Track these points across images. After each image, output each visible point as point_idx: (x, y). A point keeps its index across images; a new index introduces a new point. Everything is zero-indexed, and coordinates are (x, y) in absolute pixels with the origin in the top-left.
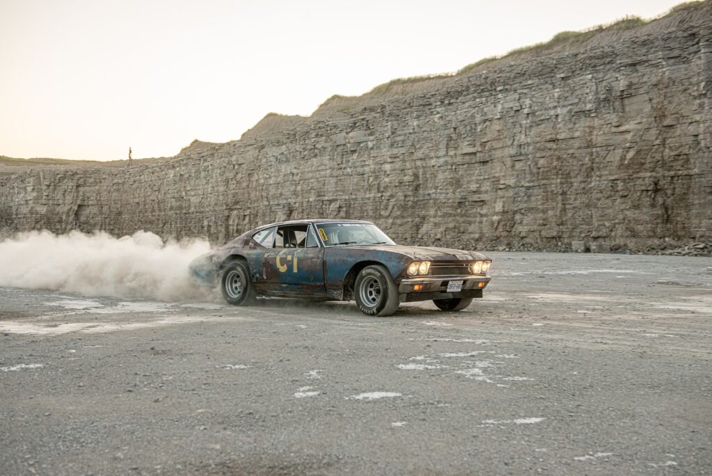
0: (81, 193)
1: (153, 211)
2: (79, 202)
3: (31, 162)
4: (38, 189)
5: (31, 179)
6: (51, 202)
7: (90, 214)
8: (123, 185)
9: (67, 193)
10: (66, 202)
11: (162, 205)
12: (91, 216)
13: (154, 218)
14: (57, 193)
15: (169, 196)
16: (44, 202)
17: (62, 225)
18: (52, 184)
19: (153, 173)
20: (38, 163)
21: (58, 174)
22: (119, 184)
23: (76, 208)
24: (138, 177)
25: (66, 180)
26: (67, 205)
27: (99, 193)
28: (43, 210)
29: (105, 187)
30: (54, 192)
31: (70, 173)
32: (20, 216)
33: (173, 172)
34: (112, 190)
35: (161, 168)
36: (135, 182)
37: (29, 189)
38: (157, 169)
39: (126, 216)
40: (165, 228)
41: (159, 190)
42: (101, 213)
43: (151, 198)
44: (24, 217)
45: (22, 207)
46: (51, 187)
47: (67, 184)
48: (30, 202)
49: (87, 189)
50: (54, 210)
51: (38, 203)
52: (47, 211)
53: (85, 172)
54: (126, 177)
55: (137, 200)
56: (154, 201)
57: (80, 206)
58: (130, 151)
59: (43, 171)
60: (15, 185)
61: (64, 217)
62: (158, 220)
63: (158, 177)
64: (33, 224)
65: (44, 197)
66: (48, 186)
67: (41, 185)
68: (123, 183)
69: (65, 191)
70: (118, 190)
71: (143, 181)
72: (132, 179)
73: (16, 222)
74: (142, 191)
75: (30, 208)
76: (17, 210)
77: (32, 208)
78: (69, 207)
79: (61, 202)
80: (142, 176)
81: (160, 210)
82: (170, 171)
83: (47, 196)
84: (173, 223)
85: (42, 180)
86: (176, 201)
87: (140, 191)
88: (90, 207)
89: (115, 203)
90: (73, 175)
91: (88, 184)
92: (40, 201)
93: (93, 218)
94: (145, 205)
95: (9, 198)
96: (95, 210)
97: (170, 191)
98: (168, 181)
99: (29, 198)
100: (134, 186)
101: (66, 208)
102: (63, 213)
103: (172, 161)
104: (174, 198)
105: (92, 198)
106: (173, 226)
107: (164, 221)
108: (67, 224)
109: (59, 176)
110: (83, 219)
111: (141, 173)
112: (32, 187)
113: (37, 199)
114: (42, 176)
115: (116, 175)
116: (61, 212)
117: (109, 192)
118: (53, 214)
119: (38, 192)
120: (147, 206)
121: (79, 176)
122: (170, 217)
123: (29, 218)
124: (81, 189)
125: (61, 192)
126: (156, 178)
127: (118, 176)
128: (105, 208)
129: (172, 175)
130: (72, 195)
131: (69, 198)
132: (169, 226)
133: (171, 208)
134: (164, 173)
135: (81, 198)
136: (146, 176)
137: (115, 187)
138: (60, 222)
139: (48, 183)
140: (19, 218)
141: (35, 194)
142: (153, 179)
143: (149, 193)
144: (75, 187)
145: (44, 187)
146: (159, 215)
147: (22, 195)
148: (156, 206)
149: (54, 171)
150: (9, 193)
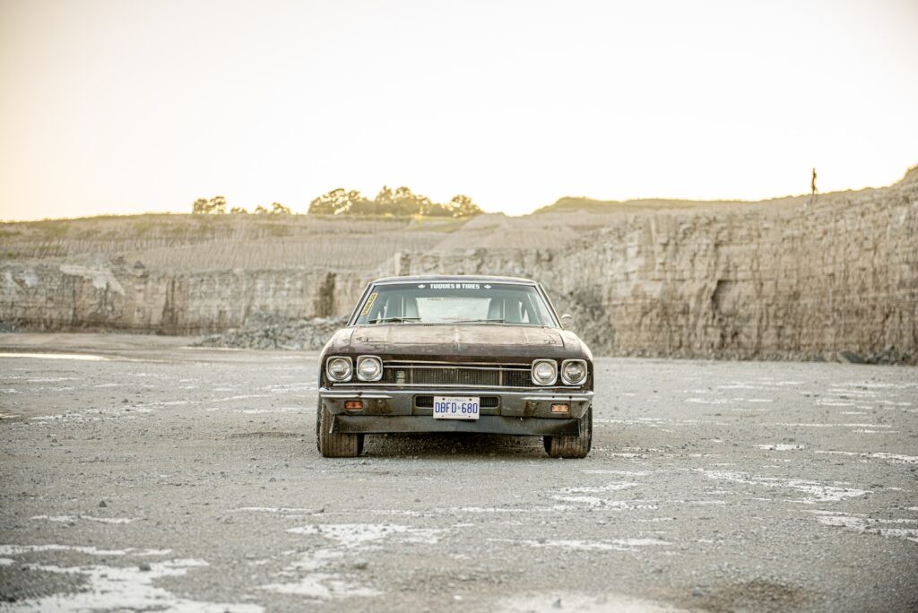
0: (723, 258)
1: (863, 289)
2: (719, 275)
3: (629, 206)
4: (647, 251)
5: (636, 234)
6: (669, 276)
7: (739, 296)
8: (802, 240)
9: (697, 258)
10: (696, 274)
11: (881, 278)
12: (741, 302)
13: (864, 305)
14: (681, 259)
15: (895, 259)
16: (657, 275)
17: (688, 319)
18: (672, 242)
19: (863, 214)
20: (640, 207)
21: (681, 224)
22: (793, 238)
23: (713, 286)
24: (832, 225)
25: (697, 234)
26: (697, 281)
27: (756, 257)
28: (654, 290)
29: (768, 246)
30: (674, 256)
31: (704, 220)
32: (614, 302)
33: (905, 210)
34: (781, 251)
35: (878, 205)
36: (825, 233)
37: (632, 252)
38: (873, 207)
39: (807, 301)
40: (887, 323)
41: (875, 248)
42: (760, 295)
43: (860, 264)
44: (623, 304)
45: (618, 285)
46: (670, 248)
47: (699, 241)
48: (633, 277)
49: (734, 249)
50: (676, 290)
51: (646, 278)
52: (664, 293)
53: (731, 218)
54: (809, 224)
55: (830, 270)
56: (864, 269)
57: (720, 283)
58: (815, 175)
59: (656, 218)
60: (608, 245)
61: (692, 304)
62: (874, 308)
63: (874, 222)
64: (639, 317)
65: (658, 267)
66: (665, 245)
67: (652, 244)
68: (803, 237)
69: (695, 255)
70: (793, 251)
71: (843, 230)
72: (820, 229)
73: (608, 312)
74: (841, 250)
75: (632, 288)
76: (610, 292)
77: (637, 287)
78: (702, 285)
79: (686, 275)
80: (841, 223)
81: (877, 289)
82: (899, 209)
83: (663, 264)
84: (905, 314)
85: (654, 234)
86: (912, 269)
87: (837, 251)
88: (740, 284)
89: (786, 276)
90: (709, 224)
91: (735, 241)
92: (650, 275)
93: (744, 305)
94: (846, 278)
95: (597, 270)
96: (748, 289)
97: (899, 250)
98: (893, 229)
99: (631, 269)
100: (824, 240)
101: (695, 288)
102: (690, 296)
103: (903, 188)
104: (908, 263)
105: (743, 267)
106: (905, 320)
107: (886, 310)
108: (697, 316)
109: (684, 227)
110: (726, 306)
111: (839, 215)
112: (636, 249)
113: (645, 270)
114: (653, 227)
115: (788, 222)
116: (686, 294)
117: (775, 255)
118: (673, 298)
119: (647, 257)
120: (850, 281)
121: (719, 226)
122: (899, 302)
123: (631, 305)
124: (723, 250)
125: (686, 258)
126: (870, 224)
127: (793, 222)
128: (768, 287)
129: (902, 218)
130: (706, 261)
131: (702, 267)
132: (897, 320)
133: (902, 284)
134: (886, 213)
135: (722, 267)
136: (849, 222)
137: (787, 245)
138: (685, 312)
139: (664, 240)
140: (615, 306)
141: (641, 261)
142: (863, 226)
143: (855, 255)
144: (712, 247)
145: (658, 248)
146: (875, 299)
147: (619, 264)
148: (869, 281)
149: (676, 217)
150: (597, 260)
